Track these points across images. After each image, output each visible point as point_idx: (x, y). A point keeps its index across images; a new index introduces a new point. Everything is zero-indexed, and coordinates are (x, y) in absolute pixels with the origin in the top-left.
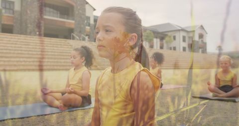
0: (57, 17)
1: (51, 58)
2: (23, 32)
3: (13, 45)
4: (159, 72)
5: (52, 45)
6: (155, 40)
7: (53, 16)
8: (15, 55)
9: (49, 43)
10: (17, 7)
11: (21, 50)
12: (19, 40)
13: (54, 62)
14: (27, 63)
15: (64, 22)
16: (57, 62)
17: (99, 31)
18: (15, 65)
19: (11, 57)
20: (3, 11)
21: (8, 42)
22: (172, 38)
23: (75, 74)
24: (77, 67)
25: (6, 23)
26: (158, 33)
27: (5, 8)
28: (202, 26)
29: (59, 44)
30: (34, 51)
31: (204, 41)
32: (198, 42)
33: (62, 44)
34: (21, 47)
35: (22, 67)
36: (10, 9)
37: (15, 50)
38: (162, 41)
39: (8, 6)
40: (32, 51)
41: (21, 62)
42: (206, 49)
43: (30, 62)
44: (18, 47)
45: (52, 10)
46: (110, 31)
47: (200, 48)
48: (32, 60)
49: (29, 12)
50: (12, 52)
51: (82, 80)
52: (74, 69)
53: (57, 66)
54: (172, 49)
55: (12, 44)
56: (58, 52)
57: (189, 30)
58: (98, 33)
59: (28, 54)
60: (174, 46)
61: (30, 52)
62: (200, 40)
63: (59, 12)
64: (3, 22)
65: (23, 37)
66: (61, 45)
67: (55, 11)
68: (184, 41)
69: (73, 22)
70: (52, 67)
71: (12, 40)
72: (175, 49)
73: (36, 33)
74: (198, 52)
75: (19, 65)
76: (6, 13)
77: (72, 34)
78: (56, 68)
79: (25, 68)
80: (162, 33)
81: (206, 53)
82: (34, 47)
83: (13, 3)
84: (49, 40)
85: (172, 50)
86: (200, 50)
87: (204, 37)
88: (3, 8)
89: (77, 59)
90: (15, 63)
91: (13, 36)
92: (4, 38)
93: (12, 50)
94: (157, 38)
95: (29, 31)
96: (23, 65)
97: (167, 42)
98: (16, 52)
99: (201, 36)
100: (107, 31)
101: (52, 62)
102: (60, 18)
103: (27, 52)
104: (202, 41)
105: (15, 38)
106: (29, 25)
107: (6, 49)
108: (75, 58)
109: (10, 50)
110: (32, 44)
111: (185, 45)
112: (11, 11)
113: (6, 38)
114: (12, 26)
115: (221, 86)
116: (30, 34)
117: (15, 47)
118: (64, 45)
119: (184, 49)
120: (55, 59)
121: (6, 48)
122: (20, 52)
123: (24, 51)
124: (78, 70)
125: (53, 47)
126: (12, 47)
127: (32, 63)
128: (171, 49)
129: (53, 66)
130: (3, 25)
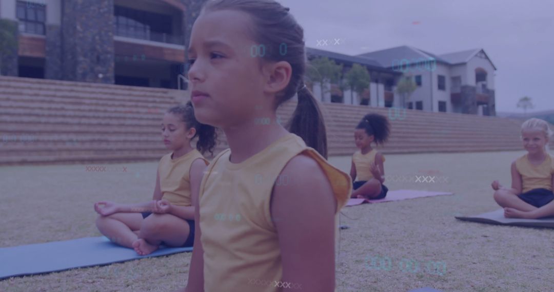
0: (145, 38)
1: (133, 133)
2: (67, 73)
3: (45, 105)
4: (379, 161)
5: (133, 103)
6: (373, 86)
7: (136, 37)
8: (49, 128)
9: (128, 98)
10: (53, 18)
11: (64, 116)
12: (59, 94)
13: (139, 141)
14: (78, 146)
15: (161, 49)
16: (147, 141)
17: (196, 57)
18: (50, 151)
19: (41, 132)
20: (22, 27)
21: (34, 98)
22: (413, 80)
23: (174, 167)
24: (178, 151)
25: (27, 54)
26: (380, 70)
27: (26, 20)
28: (482, 52)
29: (151, 99)
30: (94, 117)
31: (489, 87)
32: (474, 89)
33: (158, 100)
34: (62, 109)
35: (65, 156)
36: (36, 22)
37: (50, 116)
38: (390, 90)
39: (31, 16)
40: (88, 117)
41: (63, 142)
42: (494, 106)
43: (83, 142)
44: (56, 109)
45: (131, 22)
46: (222, 57)
47: (479, 103)
48: (89, 137)
49: (78, 27)
50: (43, 120)
51: (189, 182)
52: (172, 157)
53: (146, 150)
54: (414, 106)
55: (42, 101)
56: (148, 119)
57: (452, 61)
58: (192, 62)
59: (79, 124)
60: (419, 100)
61: (84, 121)
62: (480, 84)
63: (148, 27)
64: (20, 53)
65: (66, 85)
66: (154, 102)
67: (140, 25)
68: (441, 86)
69: (181, 48)
70: (134, 154)
71: (42, 92)
72: (419, 106)
73: (97, 77)
74: (475, 112)
75: (60, 150)
76: (26, 31)
77: (180, 76)
78: (143, 154)
79: (74, 156)
80: (389, 70)
81: (494, 114)
82: (93, 108)
83: (43, 8)
84: (127, 92)
85: (414, 110)
86: (480, 108)
87: (489, 77)
88: (21, 20)
89: (177, 132)
90: (50, 146)
91: (45, 83)
92: (23, 88)
93: (43, 116)
94: (377, 81)
95: (80, 71)
96: (69, 150)
97: (401, 91)
98: (52, 120)
99: (481, 76)
100: (214, 56)
101: (136, 141)
102: (152, 39)
103: (76, 121)
104: (484, 86)
105: (48, 89)
106: (81, 58)
107: (30, 115)
108: (171, 130)
109: (37, 115)
110: (87, 101)
111: (445, 96)
112: (40, 28)
113: (30, 88)
114: (42, 61)
115: (525, 191)
116: (84, 78)
117: (50, 109)
118: (161, 102)
119: (442, 106)
120: (141, 134)
121: (28, 111)
122: (60, 120)
123: (70, 116)
124: (180, 159)
125: (136, 106)
126: (41, 108)
127: (87, 146)
128: (410, 106)
129: (138, 150)
130: (22, 59)
